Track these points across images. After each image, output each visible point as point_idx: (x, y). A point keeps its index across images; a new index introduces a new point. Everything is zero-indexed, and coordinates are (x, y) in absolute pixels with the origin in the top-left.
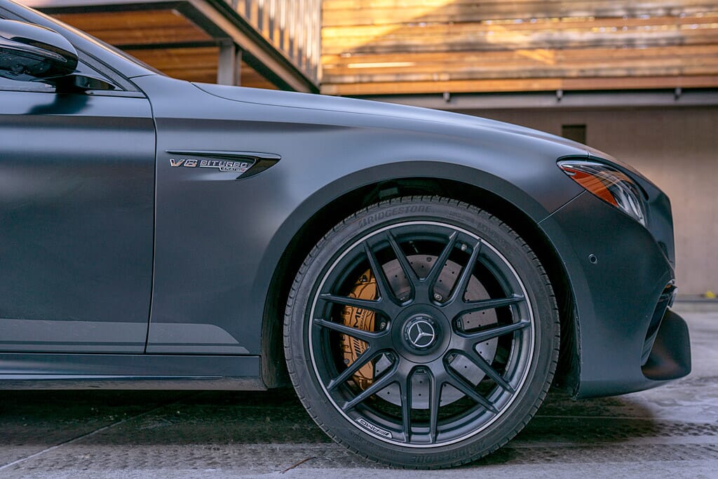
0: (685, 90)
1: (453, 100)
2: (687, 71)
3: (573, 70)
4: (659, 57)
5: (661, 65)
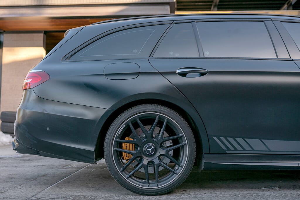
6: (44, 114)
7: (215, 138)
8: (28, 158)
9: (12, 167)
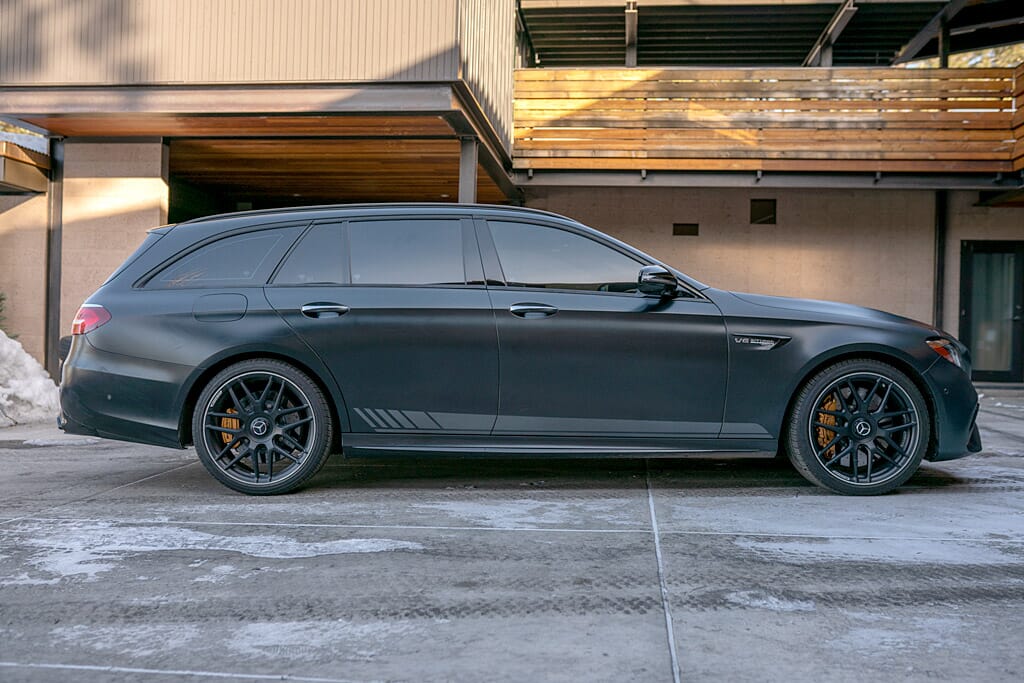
0: (885, 174)
1: (650, 177)
2: (887, 156)
3: (774, 151)
4: (861, 141)
5: (862, 148)
6: (102, 373)
7: (357, 410)
8: (105, 446)
9: (70, 460)
